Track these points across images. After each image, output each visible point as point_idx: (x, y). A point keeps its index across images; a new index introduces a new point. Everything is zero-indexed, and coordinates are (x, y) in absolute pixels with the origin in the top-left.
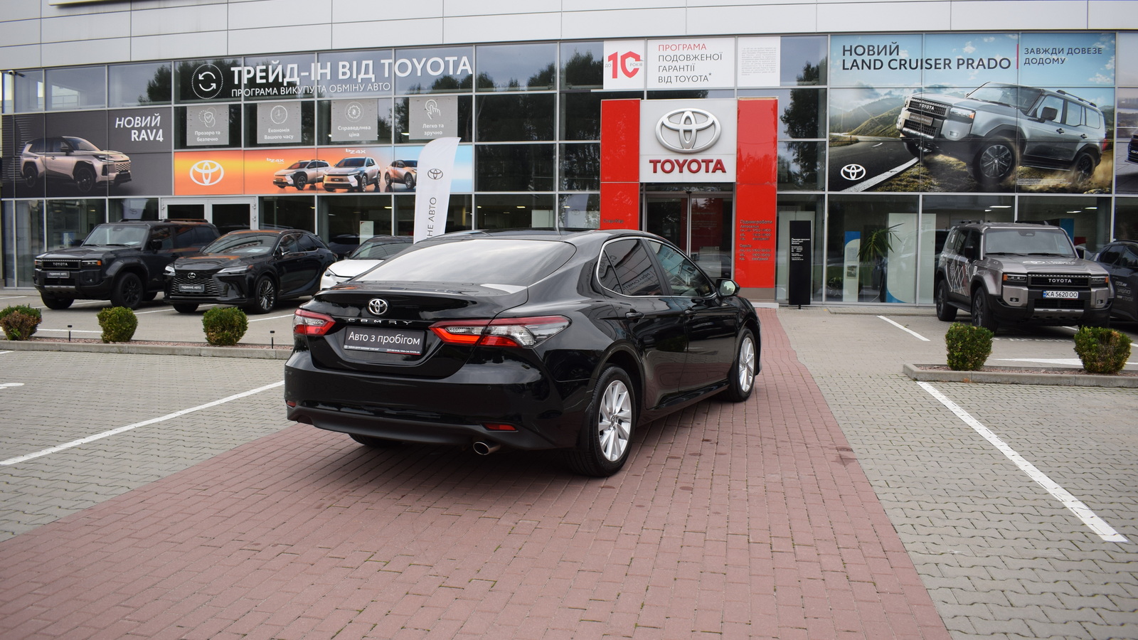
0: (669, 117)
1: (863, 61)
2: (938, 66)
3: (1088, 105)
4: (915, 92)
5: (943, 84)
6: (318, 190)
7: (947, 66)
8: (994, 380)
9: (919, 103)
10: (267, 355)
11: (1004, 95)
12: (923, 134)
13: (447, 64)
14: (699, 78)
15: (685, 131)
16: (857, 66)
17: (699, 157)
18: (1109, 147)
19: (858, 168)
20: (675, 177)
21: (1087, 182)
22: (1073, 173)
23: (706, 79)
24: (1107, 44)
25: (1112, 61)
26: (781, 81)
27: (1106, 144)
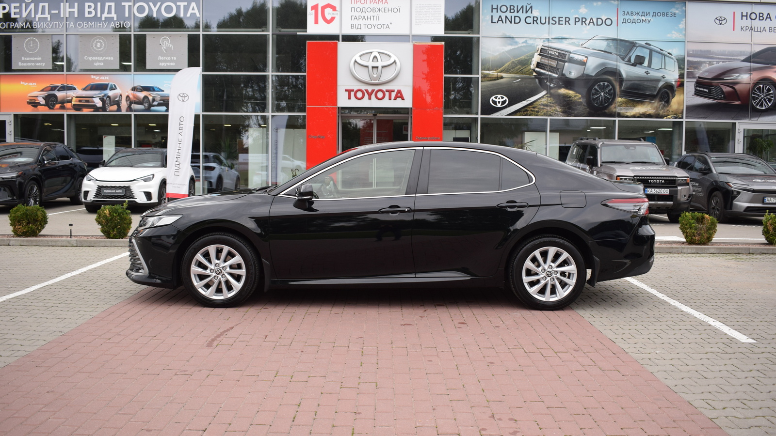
0: (361, 56)
1: (506, 17)
2: (561, 22)
3: (667, 54)
4: (544, 41)
5: (564, 36)
6: (68, 109)
7: (567, 22)
9: (547, 50)
10: (69, 243)
11: (608, 45)
12: (550, 73)
13: (178, 7)
14: (383, 26)
15: (373, 67)
16: (502, 20)
17: (384, 88)
18: (681, 85)
19: (502, 98)
20: (366, 103)
21: (666, 110)
22: (656, 103)
23: (388, 26)
24: (680, 10)
25: (683, 22)
26: (445, 30)
27: (679, 83)
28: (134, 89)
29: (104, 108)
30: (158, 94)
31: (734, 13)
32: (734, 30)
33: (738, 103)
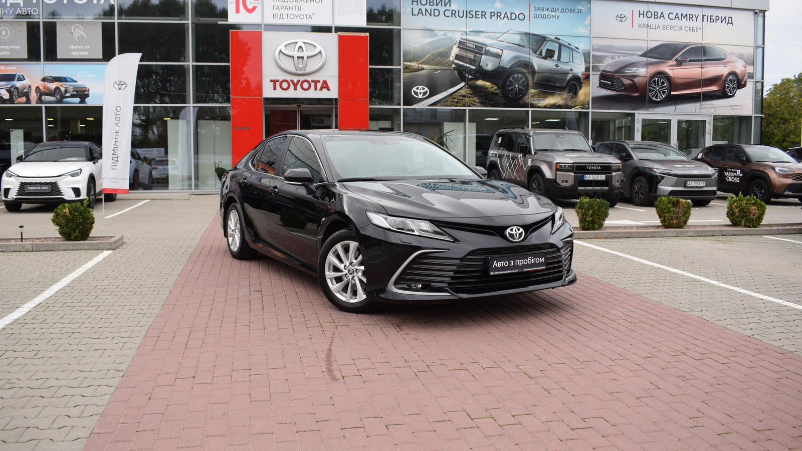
0: (285, 46)
1: (426, 10)
2: (477, 16)
3: (574, 48)
4: (462, 34)
5: (481, 29)
7: (483, 16)
8: (615, 236)
9: (465, 42)
11: (521, 39)
12: (468, 65)
14: (305, 16)
15: (298, 58)
16: (422, 13)
17: (310, 78)
18: (587, 77)
19: (424, 89)
20: (291, 94)
21: (574, 101)
22: (565, 95)
23: (310, 17)
24: (586, 7)
25: (589, 19)
26: (367, 21)
27: (586, 76)
28: (44, 80)
29: (11, 100)
30: (71, 85)
31: (633, 11)
32: (632, 27)
33: (637, 94)
